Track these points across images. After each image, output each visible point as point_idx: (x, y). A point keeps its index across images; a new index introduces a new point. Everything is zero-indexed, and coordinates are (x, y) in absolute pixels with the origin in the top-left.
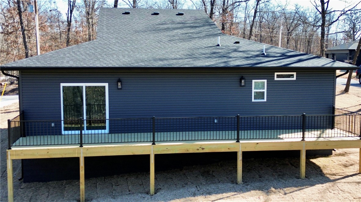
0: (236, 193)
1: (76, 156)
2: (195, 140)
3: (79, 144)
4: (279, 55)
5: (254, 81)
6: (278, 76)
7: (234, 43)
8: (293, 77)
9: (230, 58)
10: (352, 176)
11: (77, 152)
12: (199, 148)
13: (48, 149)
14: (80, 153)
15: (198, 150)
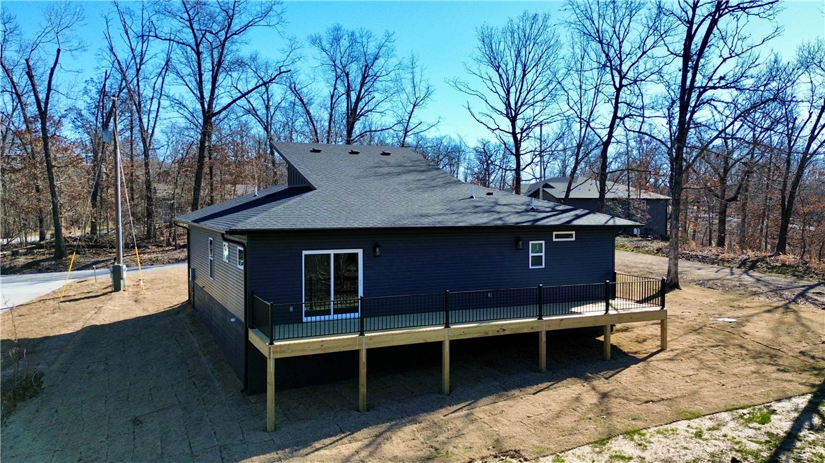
1: (357, 348)
5: (531, 242)
6: (557, 236)
7: (487, 195)
8: (572, 237)
11: (358, 343)
13: (323, 341)
14: (362, 344)
15: (498, 331)
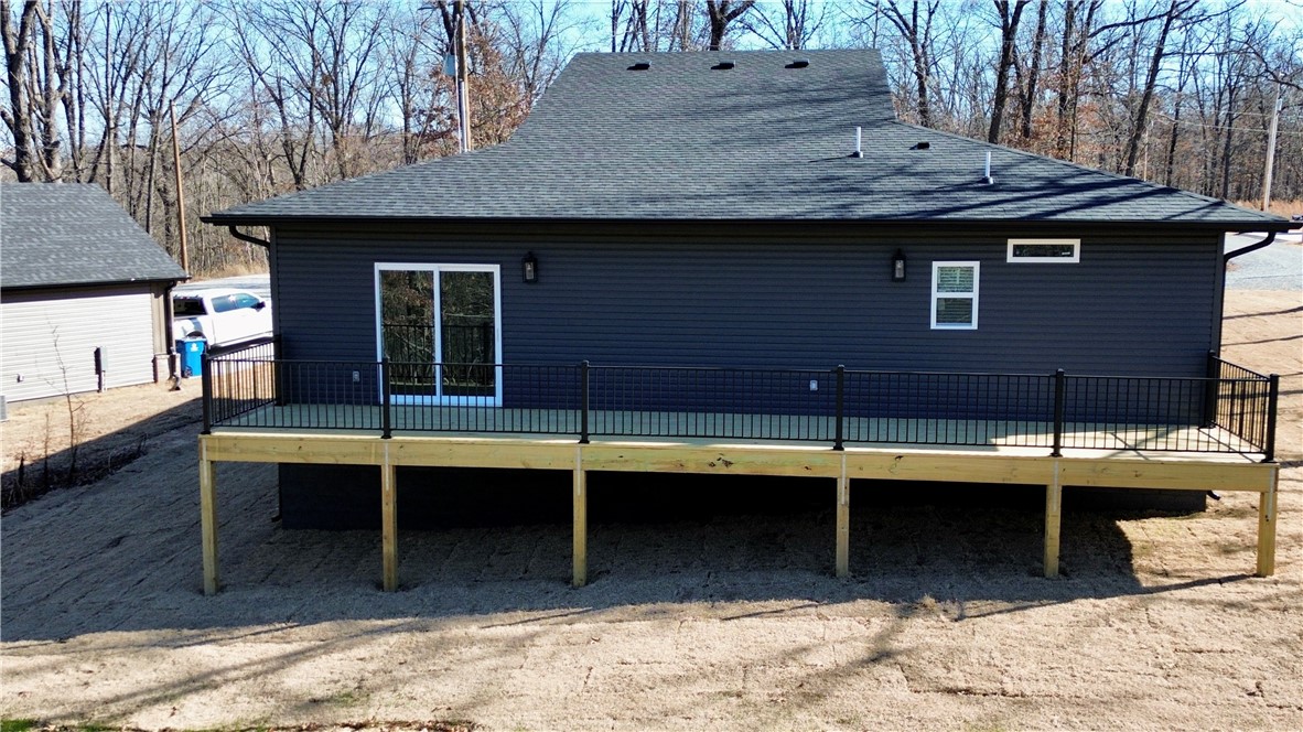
0: (807, 602)
1: (372, 461)
2: (714, 437)
3: (380, 429)
4: (1035, 184)
5: (936, 265)
6: (1019, 251)
7: (912, 149)
8: (1071, 255)
9: (871, 192)
10: (1220, 581)
11: (373, 451)
12: (715, 462)
13: (301, 439)
14: (383, 456)
15: (712, 465)
